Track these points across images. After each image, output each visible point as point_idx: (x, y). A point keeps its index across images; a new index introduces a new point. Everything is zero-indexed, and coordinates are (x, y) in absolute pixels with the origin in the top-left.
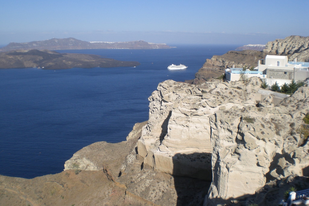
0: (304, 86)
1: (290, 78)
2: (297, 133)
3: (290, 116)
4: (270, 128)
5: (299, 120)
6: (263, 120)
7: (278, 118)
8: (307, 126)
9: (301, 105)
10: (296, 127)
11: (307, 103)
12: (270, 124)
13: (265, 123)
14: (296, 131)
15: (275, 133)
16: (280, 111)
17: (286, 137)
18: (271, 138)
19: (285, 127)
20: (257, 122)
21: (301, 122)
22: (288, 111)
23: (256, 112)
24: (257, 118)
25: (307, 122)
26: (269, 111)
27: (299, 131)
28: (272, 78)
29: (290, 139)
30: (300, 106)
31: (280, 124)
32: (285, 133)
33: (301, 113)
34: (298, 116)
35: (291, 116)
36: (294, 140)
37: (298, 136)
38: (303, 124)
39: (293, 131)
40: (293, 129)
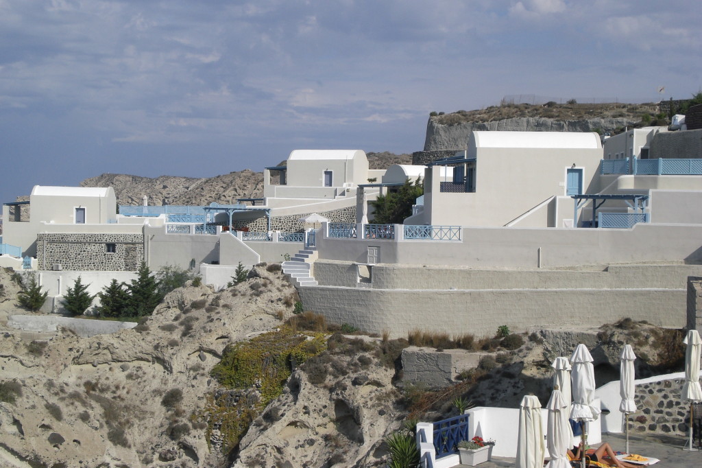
0: (184, 286)
1: (129, 267)
2: (195, 427)
3: (158, 367)
4: (85, 417)
5: (195, 378)
6: (54, 390)
7: (111, 379)
8: (227, 394)
9: (197, 319)
10: (187, 405)
11: (220, 309)
12: (84, 404)
13: (63, 399)
14: (190, 420)
15: (106, 436)
16: (120, 353)
17: (150, 452)
18: (90, 460)
19: (144, 412)
20: (28, 397)
21: (204, 386)
22: (150, 349)
23: (21, 358)
24: (28, 382)
25: (227, 381)
26: (74, 354)
27: (200, 419)
28: (60, 268)
29: (169, 455)
30: (196, 325)
31: (123, 400)
32: (147, 435)
33: (201, 349)
34: (190, 363)
35: (165, 368)
36: (185, 457)
37: (197, 439)
38: (211, 390)
39: (176, 421)
40: (178, 413)
